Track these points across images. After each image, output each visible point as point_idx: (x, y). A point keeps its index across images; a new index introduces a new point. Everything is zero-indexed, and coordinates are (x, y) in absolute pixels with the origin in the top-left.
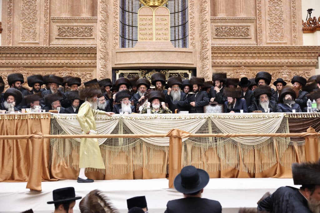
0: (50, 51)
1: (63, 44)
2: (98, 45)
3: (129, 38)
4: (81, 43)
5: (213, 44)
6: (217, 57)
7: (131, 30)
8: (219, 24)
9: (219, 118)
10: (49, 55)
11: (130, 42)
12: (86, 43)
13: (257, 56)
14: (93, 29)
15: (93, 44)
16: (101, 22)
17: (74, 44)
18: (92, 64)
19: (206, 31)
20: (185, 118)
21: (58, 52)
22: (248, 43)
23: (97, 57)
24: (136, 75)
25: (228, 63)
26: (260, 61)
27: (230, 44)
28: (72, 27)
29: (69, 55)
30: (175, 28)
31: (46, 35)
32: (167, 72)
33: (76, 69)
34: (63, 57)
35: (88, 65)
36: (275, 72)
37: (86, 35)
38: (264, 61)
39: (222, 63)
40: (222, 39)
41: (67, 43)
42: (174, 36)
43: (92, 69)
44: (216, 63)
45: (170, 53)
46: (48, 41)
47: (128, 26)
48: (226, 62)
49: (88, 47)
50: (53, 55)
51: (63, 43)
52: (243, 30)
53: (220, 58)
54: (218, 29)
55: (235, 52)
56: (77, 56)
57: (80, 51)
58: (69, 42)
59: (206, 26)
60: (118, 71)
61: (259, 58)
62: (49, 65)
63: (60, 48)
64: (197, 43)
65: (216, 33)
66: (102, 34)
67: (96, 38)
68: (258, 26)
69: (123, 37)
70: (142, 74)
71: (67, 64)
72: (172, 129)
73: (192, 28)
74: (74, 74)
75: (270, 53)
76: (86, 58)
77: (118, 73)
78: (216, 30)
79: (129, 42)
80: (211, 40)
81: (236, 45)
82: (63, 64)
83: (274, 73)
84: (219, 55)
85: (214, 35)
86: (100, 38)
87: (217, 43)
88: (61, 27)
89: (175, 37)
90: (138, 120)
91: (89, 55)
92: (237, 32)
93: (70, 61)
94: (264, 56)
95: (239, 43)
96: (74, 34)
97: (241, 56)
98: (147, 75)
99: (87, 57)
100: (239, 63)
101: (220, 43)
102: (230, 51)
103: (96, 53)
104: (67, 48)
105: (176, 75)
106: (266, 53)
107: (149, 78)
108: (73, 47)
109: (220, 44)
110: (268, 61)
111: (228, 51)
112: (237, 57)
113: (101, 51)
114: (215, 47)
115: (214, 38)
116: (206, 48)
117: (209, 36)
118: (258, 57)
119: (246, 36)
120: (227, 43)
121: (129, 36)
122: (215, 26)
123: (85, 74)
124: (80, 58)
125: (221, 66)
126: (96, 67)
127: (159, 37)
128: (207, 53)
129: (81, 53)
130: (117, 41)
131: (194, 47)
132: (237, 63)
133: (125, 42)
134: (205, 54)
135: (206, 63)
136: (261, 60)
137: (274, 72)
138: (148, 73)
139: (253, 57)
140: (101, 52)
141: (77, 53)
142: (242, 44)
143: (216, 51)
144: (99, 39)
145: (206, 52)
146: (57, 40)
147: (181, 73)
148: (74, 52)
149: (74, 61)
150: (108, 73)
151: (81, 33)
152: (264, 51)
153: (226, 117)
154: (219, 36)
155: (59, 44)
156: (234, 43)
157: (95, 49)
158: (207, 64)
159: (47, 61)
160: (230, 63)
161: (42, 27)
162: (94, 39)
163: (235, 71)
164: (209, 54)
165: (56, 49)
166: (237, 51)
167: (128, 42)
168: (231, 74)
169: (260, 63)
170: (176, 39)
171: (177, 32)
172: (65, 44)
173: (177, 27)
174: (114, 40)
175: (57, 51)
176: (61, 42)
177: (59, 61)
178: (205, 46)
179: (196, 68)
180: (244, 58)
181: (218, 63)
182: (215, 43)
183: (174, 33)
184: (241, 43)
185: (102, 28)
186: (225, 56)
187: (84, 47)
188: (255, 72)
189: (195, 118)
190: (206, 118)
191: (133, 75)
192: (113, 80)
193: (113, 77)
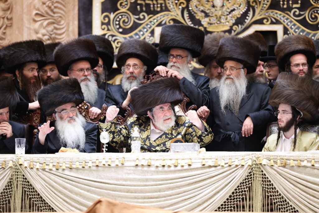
9: (284, 167)
20: (190, 165)
72: (98, 198)
90: (64, 170)
98: (195, 2)
107: (202, 11)
153: (303, 164)
189: (216, 166)
190: (246, 166)
191: (150, 2)
192: (82, 22)
193: (81, 12)
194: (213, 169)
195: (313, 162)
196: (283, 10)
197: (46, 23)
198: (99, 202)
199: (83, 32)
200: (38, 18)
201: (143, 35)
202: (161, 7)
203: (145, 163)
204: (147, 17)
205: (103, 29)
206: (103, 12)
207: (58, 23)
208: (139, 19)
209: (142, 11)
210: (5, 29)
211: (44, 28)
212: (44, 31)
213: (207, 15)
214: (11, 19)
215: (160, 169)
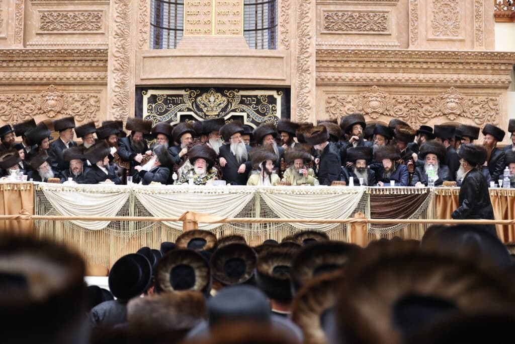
0: (26, 57)
1: (49, 45)
2: (110, 46)
3: (169, 26)
4: (80, 43)
5: (320, 45)
6: (328, 67)
7: (173, 12)
8: (332, 8)
10: (25, 64)
11: (171, 34)
12: (89, 43)
13: (400, 68)
14: (101, 16)
15: (102, 43)
16: (117, 3)
17: (67, 45)
18: (99, 79)
19: (306, 20)
21: (40, 58)
22: (384, 44)
23: (109, 68)
24: (180, 98)
25: (347, 80)
26: (406, 76)
27: (352, 45)
28: (65, 13)
29: (59, 64)
30: (256, 8)
31: (19, 24)
32: (236, 93)
33: (71, 88)
34: (49, 66)
35: (92, 81)
36: (435, 97)
37: (90, 27)
38: (413, 76)
39: (337, 80)
40: (337, 36)
41: (55, 43)
42: (254, 22)
43: (99, 88)
44: (326, 80)
45: (241, 59)
46: (22, 34)
47: (167, 4)
48: (344, 77)
49: (92, 50)
50: (32, 64)
51: (49, 43)
52: (376, 18)
53: (332, 70)
54: (331, 16)
55: (360, 59)
56: (74, 65)
57: (78, 56)
58: (58, 41)
59: (307, 11)
60: (147, 91)
61: (405, 70)
62: (24, 81)
63: (43, 52)
64: (292, 41)
65: (326, 25)
66: (117, 26)
67: (106, 34)
68: (411, 7)
69: (158, 25)
70: (191, 97)
71: (56, 79)
73: (284, 12)
74: (67, 98)
75: (424, 62)
76: (89, 69)
77: (146, 94)
78: (326, 18)
79: (169, 34)
80: (317, 38)
81: (362, 48)
82: (48, 79)
83: (433, 99)
84: (332, 65)
85: (323, 27)
86: (114, 33)
87: (326, 43)
88: (46, 14)
89: (256, 25)
90: (156, 194)
91: (94, 64)
92: (364, 23)
93: (61, 75)
94: (414, 68)
95: (368, 44)
96: (68, 25)
97: (372, 68)
98: (199, 99)
99: (91, 66)
100: (368, 80)
101: (333, 43)
102: (352, 57)
103: (107, 60)
104: (56, 51)
105: (253, 98)
106: (417, 62)
107: (203, 104)
108: (66, 50)
109: (333, 45)
110: (421, 76)
111: (347, 57)
112: (364, 68)
113: (116, 57)
114: (323, 51)
115: (321, 34)
116: (307, 52)
117: (312, 29)
118: (403, 68)
119: (381, 30)
120: (345, 43)
121: (169, 23)
122: (324, 11)
123: (87, 97)
124: (79, 69)
125: (334, 85)
126: (106, 85)
127: (222, 28)
128: (307, 61)
129: (81, 60)
130: (145, 36)
131: (288, 47)
132: (365, 80)
133: (162, 36)
134: (305, 62)
135: (305, 79)
136: (409, 74)
137: (432, 97)
138: (200, 95)
139: (393, 70)
140: (116, 59)
141: (74, 61)
142: (374, 46)
143: (325, 57)
144: (112, 35)
145: (307, 59)
146: (38, 37)
147: (261, 96)
148: (67, 58)
149: (68, 74)
150: (127, 96)
151: (80, 24)
152: (414, 58)
154: (332, 30)
155: (43, 45)
156: (358, 44)
157: (105, 53)
158: (307, 81)
159: (21, 74)
160: (351, 80)
161: (12, 9)
162: (103, 34)
163: (361, 94)
164: (312, 63)
165: (37, 53)
166: (363, 57)
167: (167, 34)
168: (353, 100)
169: (407, 80)
170: (258, 28)
171: (259, 15)
172: (52, 45)
173: (261, 5)
174: (140, 35)
175: (39, 56)
176: (45, 40)
177: (41, 75)
178: (304, 47)
179: (290, 86)
180: (377, 70)
181: (329, 80)
182: (323, 43)
183: (254, 16)
184: (371, 44)
185: (118, 14)
186: (342, 67)
187: (86, 50)
188: (399, 96)
189: (236, 193)
190: (252, 193)
191: (175, 98)
192: (137, 109)
193: (137, 103)
194: (235, 194)
195: (286, 191)
196: (247, 105)
197: (118, 109)
198: (188, 212)
199: (137, 114)
200: (115, 107)
201: (170, 116)
202: (181, 101)
203: (200, 191)
204: (173, 107)
205: (149, 113)
206: (148, 104)
207: (124, 109)
208: (168, 107)
209: (170, 103)
210: (96, 112)
211: (118, 112)
212: (118, 114)
213: (206, 106)
214: (99, 107)
215: (207, 194)
